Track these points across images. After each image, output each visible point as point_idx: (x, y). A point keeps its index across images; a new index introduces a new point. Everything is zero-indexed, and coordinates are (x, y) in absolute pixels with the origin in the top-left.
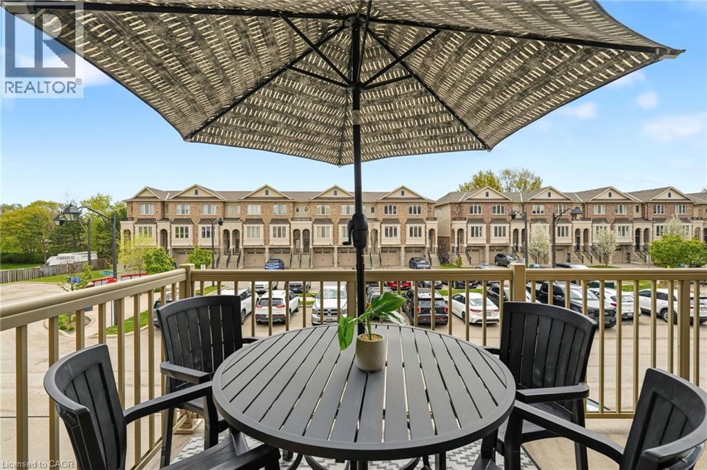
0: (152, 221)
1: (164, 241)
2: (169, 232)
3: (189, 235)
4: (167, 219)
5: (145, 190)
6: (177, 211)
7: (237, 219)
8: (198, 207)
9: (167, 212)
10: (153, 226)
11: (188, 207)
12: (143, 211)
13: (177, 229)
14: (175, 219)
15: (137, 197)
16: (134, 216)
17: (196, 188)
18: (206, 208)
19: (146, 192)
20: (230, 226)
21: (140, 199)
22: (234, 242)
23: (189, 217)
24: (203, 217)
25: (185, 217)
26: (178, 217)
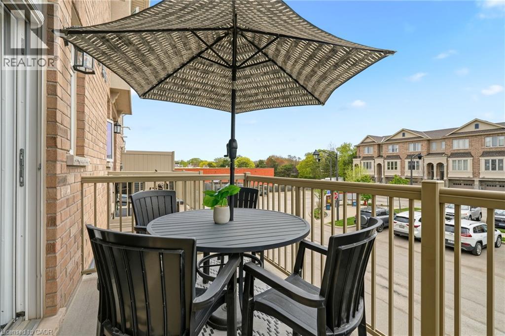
0: (372, 158)
1: (380, 172)
2: (382, 165)
3: (398, 168)
4: (382, 156)
5: (367, 137)
6: (389, 150)
7: (441, 154)
8: (405, 146)
9: (382, 151)
10: (372, 161)
11: (397, 147)
12: (366, 152)
13: (389, 163)
14: (387, 156)
15: (362, 143)
16: (361, 155)
17: (403, 132)
18: (411, 146)
19: (368, 139)
20: (435, 161)
21: (364, 144)
22: (439, 173)
23: (398, 154)
24: (409, 154)
25: (394, 154)
26: (389, 155)
